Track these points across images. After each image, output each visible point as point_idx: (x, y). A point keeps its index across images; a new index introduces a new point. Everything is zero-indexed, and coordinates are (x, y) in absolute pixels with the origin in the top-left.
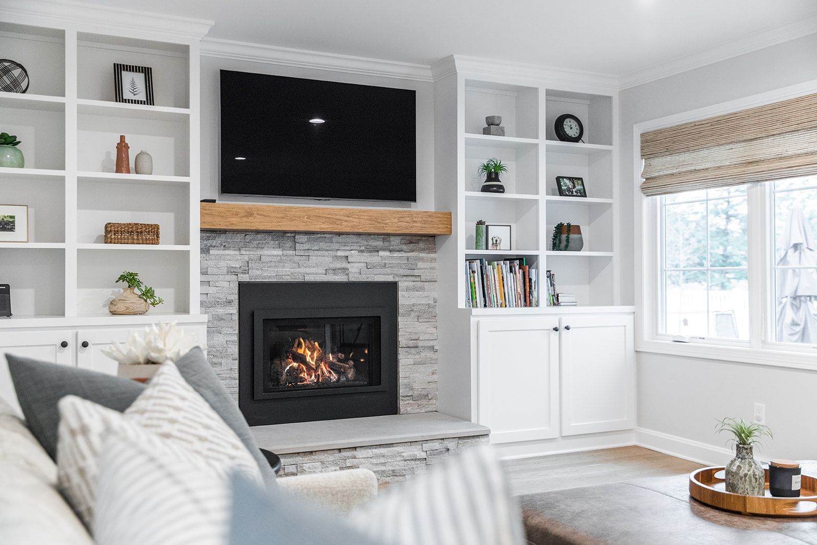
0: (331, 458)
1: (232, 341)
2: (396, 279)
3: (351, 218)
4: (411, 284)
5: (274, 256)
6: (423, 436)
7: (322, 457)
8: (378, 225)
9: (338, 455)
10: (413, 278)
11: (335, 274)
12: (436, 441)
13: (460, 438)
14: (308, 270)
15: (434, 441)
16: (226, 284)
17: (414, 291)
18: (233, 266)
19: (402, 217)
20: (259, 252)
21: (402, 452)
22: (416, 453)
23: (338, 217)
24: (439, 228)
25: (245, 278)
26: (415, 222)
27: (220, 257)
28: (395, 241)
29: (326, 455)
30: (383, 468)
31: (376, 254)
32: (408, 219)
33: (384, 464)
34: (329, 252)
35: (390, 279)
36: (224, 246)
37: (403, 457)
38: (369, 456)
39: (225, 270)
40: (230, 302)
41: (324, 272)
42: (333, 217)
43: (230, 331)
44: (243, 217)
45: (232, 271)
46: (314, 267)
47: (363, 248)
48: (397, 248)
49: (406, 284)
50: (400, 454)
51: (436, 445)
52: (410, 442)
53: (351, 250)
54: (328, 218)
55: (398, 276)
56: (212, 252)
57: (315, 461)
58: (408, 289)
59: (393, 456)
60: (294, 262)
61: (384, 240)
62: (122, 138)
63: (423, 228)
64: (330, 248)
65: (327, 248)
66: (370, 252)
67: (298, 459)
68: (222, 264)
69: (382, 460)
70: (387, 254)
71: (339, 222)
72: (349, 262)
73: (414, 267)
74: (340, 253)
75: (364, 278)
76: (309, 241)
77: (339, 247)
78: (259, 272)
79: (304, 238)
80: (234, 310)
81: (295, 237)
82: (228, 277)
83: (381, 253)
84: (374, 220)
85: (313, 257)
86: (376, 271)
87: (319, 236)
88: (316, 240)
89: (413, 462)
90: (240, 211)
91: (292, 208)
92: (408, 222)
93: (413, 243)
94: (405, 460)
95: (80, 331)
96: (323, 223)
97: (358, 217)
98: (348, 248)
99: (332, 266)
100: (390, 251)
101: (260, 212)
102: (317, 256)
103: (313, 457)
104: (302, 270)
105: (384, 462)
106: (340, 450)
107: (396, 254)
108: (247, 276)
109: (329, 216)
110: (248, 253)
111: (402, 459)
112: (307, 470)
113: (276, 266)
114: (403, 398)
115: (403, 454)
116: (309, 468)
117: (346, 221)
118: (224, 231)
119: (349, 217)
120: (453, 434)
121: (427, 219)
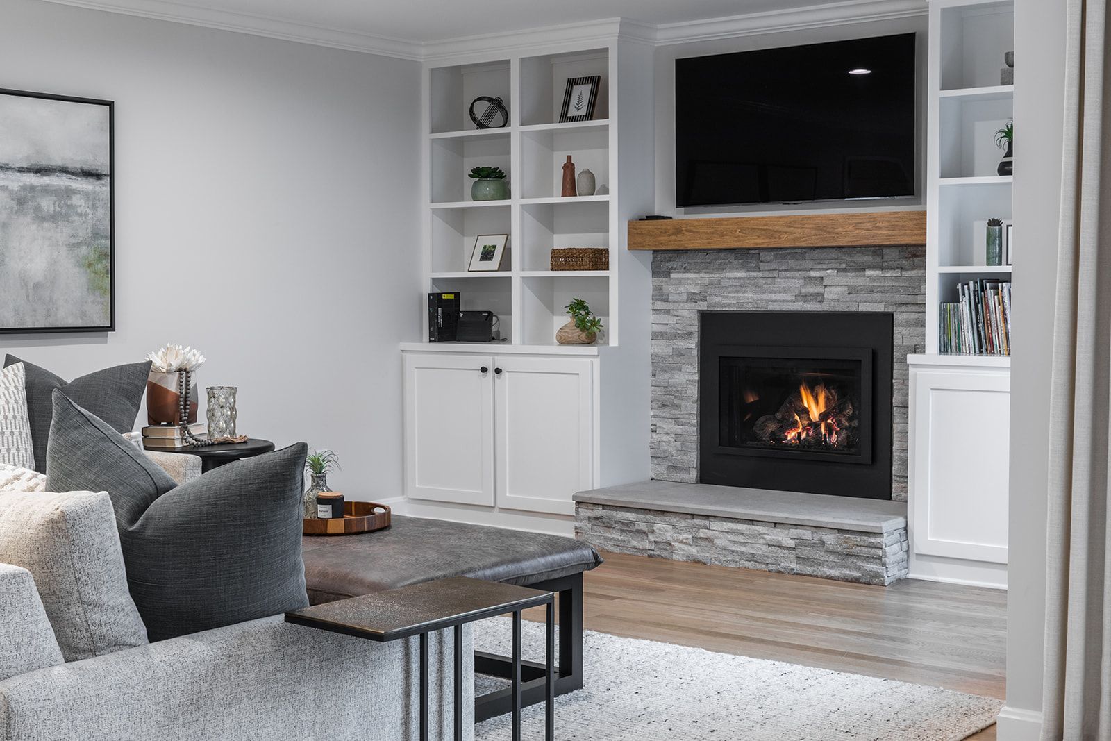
0: (684, 524)
1: (692, 381)
2: (890, 309)
3: (792, 229)
4: (914, 316)
5: (735, 278)
6: (787, 518)
7: (674, 520)
8: (827, 235)
9: (689, 521)
10: (914, 308)
11: (805, 302)
12: (809, 528)
13: (840, 530)
14: (773, 297)
15: (806, 527)
16: (686, 313)
17: (917, 326)
18: (693, 291)
19: (861, 223)
20: (719, 275)
21: (765, 534)
22: (780, 538)
23: (777, 228)
24: (916, 235)
25: (703, 306)
26: (880, 228)
27: (680, 281)
28: (890, 255)
29: (678, 519)
30: (742, 549)
31: (862, 273)
32: (869, 224)
33: (744, 544)
34: (800, 272)
35: (880, 308)
36: (685, 268)
37: (765, 539)
38: (723, 529)
39: (685, 296)
40: (690, 334)
41: (794, 298)
42: (770, 228)
43: (690, 368)
44: (671, 235)
45: (691, 298)
46: (780, 293)
47: (844, 266)
48: (895, 264)
49: (905, 316)
50: (761, 535)
51: (807, 534)
52: (775, 523)
53: (829, 269)
54: (764, 230)
55: (891, 304)
56: (673, 275)
57: (666, 523)
58: (909, 323)
59: (753, 536)
60: (757, 287)
61: (874, 254)
62: (569, 158)
63: (890, 236)
64: (801, 267)
65: (798, 267)
66: (856, 270)
67: (650, 517)
68: (682, 289)
69: (741, 539)
70: (878, 273)
71: (776, 235)
72: (825, 286)
73: (916, 291)
74: (814, 274)
75: (841, 308)
76: (776, 258)
77: (813, 266)
78: (717, 300)
79: (770, 256)
80: (693, 344)
81: (759, 254)
82: (688, 305)
83: (869, 273)
84: (821, 230)
85: (779, 280)
86: (859, 297)
87: (788, 251)
88: (784, 257)
89: (779, 550)
90: (669, 228)
91: (723, 219)
92: (868, 229)
93: (918, 256)
94: (769, 545)
95: (498, 358)
96: (758, 237)
97: (800, 226)
98: (824, 267)
99: (803, 291)
100: (882, 270)
101: (689, 228)
102: (785, 278)
103: (665, 518)
104: (767, 296)
105: (743, 541)
106: (693, 516)
107: (889, 274)
108: (705, 303)
109: (765, 228)
110: (708, 275)
111: (764, 542)
112: (657, 531)
113: (737, 292)
114: (898, 479)
115: (765, 537)
116: (660, 529)
117: (786, 233)
118: (686, 251)
119: (789, 227)
120: (828, 523)
121: (896, 223)
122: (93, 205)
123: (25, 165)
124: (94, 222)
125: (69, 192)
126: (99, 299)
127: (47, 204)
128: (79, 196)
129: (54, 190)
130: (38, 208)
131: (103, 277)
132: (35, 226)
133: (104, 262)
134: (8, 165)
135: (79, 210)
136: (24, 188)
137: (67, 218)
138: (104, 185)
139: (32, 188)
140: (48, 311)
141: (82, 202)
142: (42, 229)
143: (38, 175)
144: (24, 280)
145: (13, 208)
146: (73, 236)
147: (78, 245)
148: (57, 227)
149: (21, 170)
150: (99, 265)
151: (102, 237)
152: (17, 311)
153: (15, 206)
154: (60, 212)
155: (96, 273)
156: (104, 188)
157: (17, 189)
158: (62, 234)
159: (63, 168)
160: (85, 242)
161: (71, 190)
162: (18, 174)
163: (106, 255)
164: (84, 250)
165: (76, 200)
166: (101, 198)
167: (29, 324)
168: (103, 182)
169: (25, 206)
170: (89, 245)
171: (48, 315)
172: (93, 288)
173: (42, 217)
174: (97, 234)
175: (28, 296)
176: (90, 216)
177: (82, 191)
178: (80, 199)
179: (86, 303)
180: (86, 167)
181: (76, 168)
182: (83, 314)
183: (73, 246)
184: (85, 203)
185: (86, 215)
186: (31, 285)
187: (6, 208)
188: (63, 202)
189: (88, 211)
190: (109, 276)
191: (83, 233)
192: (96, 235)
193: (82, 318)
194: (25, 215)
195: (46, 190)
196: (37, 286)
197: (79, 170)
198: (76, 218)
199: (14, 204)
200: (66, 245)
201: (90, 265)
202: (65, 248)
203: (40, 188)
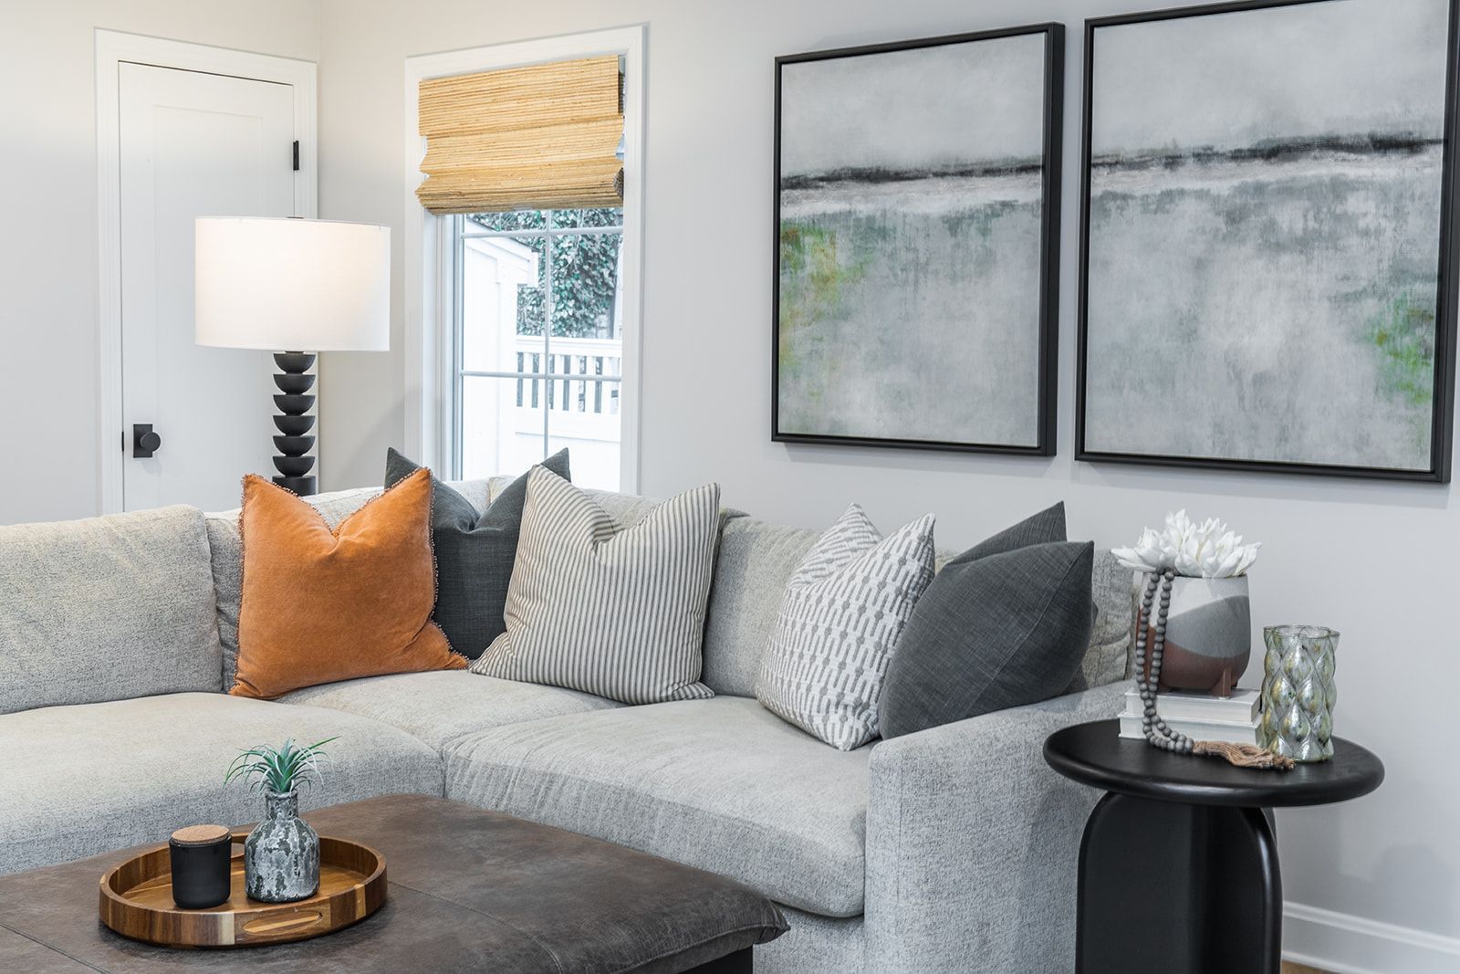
122: (1397, 210)
123: (1245, 145)
124: (1398, 246)
125: (1339, 188)
126: (1402, 411)
127: (1290, 217)
128: (1362, 194)
129: (1307, 188)
130: (1271, 226)
131: (1415, 363)
132: (1260, 263)
133: (1419, 332)
134: (1211, 149)
135: (1362, 224)
136: (1241, 190)
137: (1333, 241)
138: (1425, 165)
139: (1259, 189)
140: (1283, 429)
141: (1371, 206)
142: (1277, 268)
143: (1273, 160)
144: (1234, 367)
145: (1218, 230)
146: (1346, 278)
147: (1358, 296)
148: (1309, 262)
149: (1238, 156)
150: (1407, 340)
151: (1416, 278)
152: (1218, 427)
153: (1223, 226)
154: (1314, 231)
155: (1396, 354)
156: (1427, 171)
157: (1227, 193)
158: (1321, 275)
159: (1328, 141)
160: (1374, 291)
161: (1345, 183)
162: (1232, 165)
163: (1424, 316)
164: (1370, 307)
165: (1354, 203)
166: (1418, 193)
167: (1242, 454)
168: (1424, 158)
169: (1243, 226)
170: (1383, 296)
171: (1283, 438)
172: (1389, 387)
173: (1278, 244)
174: (1403, 272)
175: (1242, 399)
176: (1389, 233)
177: (1372, 183)
178: (1366, 200)
179: (1370, 417)
180: (1383, 131)
181: (1358, 136)
182: (1362, 442)
183: (1343, 300)
184: (1377, 207)
185: (1379, 232)
186: (1248, 378)
187: (1204, 232)
188: (1325, 210)
189: (1384, 223)
190: (1432, 361)
191: (1368, 270)
192: (1400, 273)
193: (1358, 449)
194: (1243, 241)
195: (1287, 191)
196: (1260, 380)
197: (1366, 139)
198: (1354, 241)
199: (1220, 222)
200: (1329, 299)
201: (1383, 338)
202: (1326, 304)
203: (1275, 186)
